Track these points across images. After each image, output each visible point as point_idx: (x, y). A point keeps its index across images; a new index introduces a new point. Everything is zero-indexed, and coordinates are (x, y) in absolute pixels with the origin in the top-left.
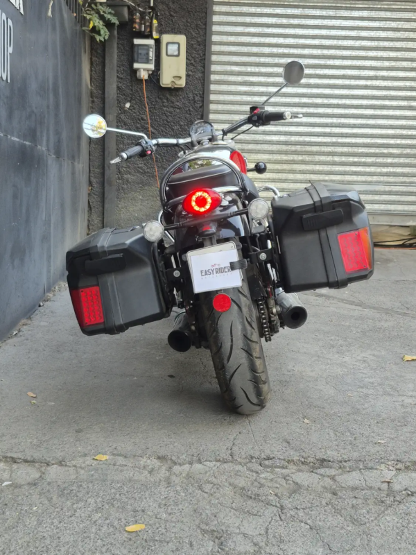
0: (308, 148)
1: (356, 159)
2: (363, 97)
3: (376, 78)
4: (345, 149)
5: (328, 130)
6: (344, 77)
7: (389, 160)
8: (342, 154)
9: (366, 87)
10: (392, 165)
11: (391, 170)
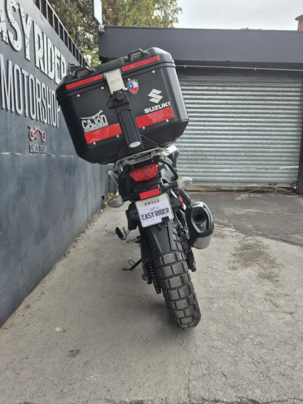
0: (204, 153)
1: (225, 158)
2: (228, 130)
3: (234, 122)
4: (221, 153)
5: (213, 145)
6: (220, 121)
7: (240, 158)
8: (219, 156)
9: (230, 126)
10: (241, 160)
11: (241, 162)
